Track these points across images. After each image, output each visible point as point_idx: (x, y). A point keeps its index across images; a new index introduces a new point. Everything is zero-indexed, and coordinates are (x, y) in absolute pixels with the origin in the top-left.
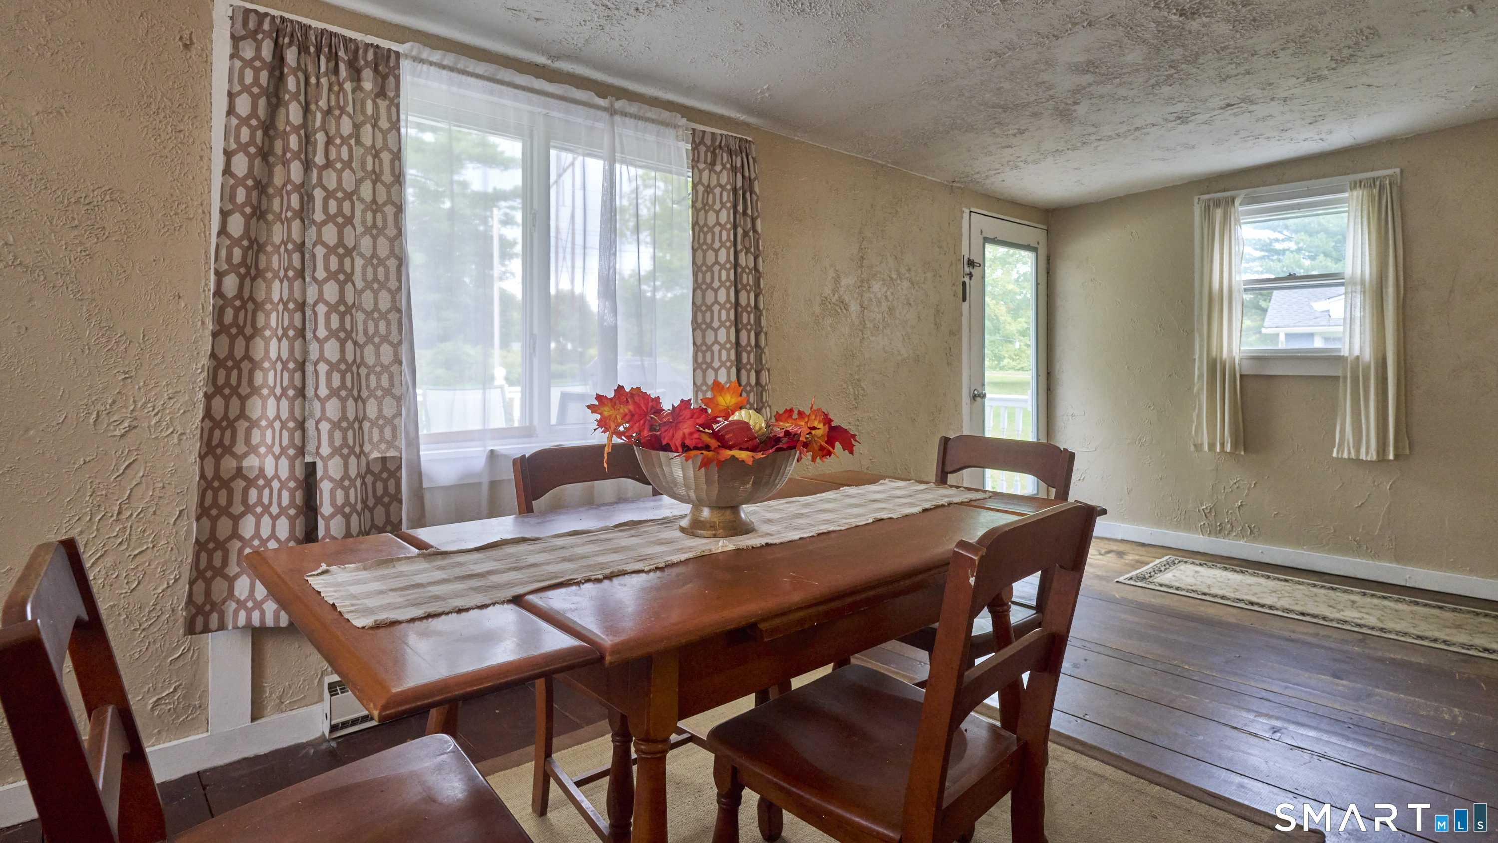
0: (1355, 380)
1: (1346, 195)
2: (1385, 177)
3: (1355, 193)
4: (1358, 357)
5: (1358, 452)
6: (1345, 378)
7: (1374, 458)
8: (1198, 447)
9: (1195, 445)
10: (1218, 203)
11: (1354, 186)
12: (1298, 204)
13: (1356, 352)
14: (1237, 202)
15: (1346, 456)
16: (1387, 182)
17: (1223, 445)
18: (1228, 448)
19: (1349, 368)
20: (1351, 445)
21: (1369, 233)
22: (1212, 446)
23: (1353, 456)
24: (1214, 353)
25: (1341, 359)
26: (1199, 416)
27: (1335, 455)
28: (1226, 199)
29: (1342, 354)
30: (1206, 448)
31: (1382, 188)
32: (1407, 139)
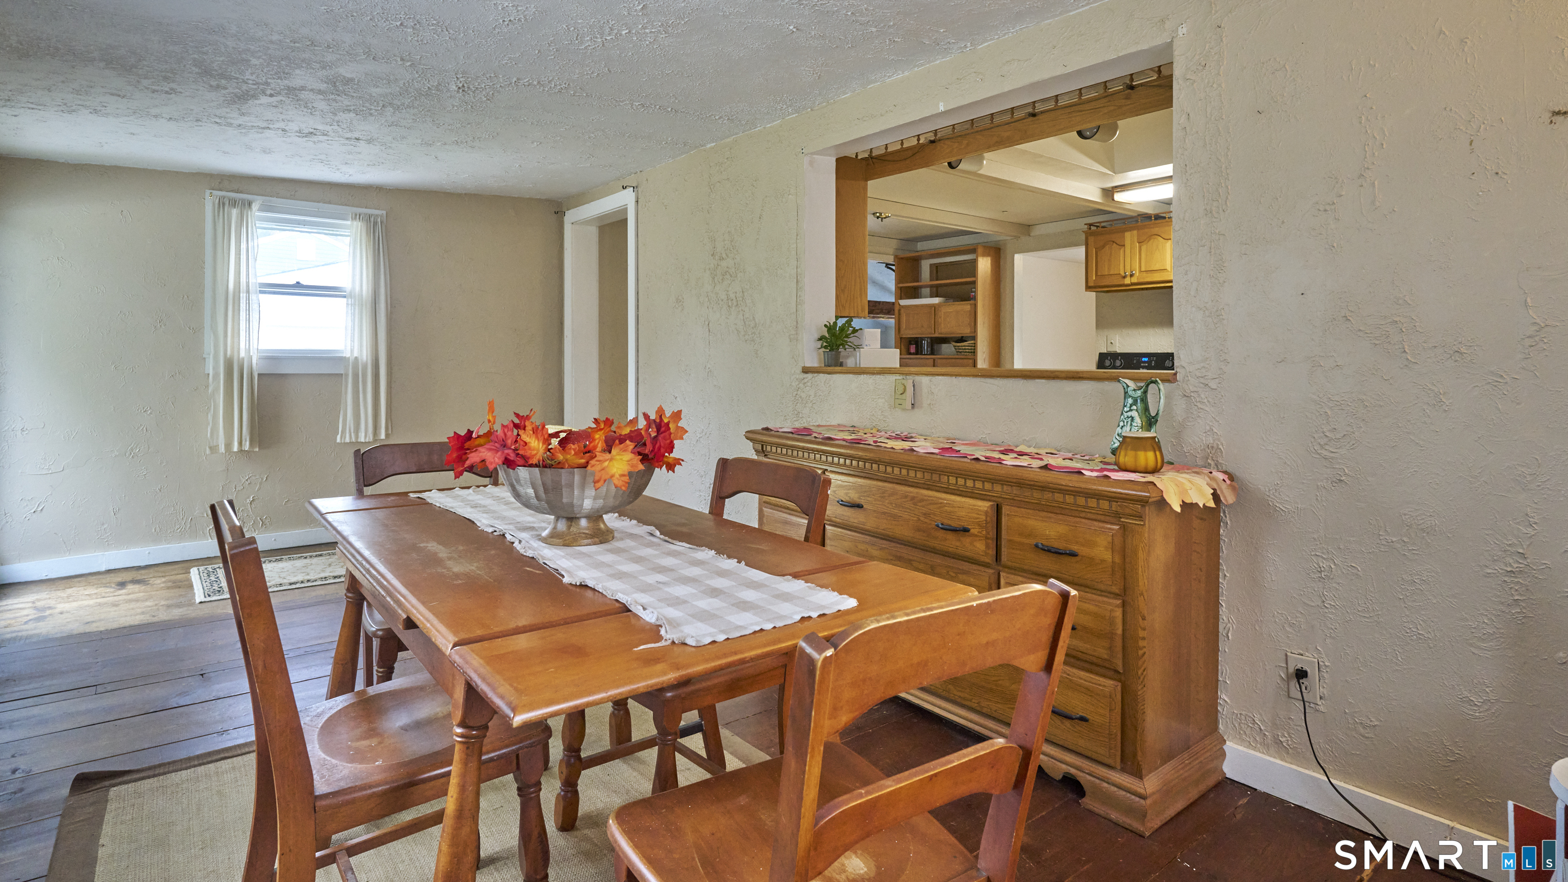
0: (356, 376)
1: (349, 223)
2: (377, 215)
3: (355, 223)
4: (356, 358)
5: (357, 436)
6: (347, 375)
7: (371, 440)
8: (214, 449)
9: (210, 448)
10: (234, 203)
11: (356, 217)
12: (304, 220)
13: (356, 354)
14: (255, 207)
15: (347, 440)
16: (379, 220)
17: (240, 443)
18: (247, 446)
19: (351, 367)
20: (352, 431)
21: (367, 258)
22: (228, 446)
23: (354, 440)
24: (229, 353)
25: (342, 360)
26: (215, 416)
27: (338, 440)
28: (243, 201)
29: (344, 355)
30: (222, 449)
31: (375, 223)
32: (389, 189)
